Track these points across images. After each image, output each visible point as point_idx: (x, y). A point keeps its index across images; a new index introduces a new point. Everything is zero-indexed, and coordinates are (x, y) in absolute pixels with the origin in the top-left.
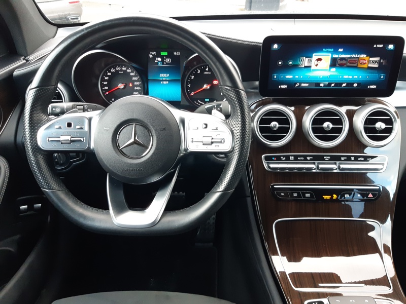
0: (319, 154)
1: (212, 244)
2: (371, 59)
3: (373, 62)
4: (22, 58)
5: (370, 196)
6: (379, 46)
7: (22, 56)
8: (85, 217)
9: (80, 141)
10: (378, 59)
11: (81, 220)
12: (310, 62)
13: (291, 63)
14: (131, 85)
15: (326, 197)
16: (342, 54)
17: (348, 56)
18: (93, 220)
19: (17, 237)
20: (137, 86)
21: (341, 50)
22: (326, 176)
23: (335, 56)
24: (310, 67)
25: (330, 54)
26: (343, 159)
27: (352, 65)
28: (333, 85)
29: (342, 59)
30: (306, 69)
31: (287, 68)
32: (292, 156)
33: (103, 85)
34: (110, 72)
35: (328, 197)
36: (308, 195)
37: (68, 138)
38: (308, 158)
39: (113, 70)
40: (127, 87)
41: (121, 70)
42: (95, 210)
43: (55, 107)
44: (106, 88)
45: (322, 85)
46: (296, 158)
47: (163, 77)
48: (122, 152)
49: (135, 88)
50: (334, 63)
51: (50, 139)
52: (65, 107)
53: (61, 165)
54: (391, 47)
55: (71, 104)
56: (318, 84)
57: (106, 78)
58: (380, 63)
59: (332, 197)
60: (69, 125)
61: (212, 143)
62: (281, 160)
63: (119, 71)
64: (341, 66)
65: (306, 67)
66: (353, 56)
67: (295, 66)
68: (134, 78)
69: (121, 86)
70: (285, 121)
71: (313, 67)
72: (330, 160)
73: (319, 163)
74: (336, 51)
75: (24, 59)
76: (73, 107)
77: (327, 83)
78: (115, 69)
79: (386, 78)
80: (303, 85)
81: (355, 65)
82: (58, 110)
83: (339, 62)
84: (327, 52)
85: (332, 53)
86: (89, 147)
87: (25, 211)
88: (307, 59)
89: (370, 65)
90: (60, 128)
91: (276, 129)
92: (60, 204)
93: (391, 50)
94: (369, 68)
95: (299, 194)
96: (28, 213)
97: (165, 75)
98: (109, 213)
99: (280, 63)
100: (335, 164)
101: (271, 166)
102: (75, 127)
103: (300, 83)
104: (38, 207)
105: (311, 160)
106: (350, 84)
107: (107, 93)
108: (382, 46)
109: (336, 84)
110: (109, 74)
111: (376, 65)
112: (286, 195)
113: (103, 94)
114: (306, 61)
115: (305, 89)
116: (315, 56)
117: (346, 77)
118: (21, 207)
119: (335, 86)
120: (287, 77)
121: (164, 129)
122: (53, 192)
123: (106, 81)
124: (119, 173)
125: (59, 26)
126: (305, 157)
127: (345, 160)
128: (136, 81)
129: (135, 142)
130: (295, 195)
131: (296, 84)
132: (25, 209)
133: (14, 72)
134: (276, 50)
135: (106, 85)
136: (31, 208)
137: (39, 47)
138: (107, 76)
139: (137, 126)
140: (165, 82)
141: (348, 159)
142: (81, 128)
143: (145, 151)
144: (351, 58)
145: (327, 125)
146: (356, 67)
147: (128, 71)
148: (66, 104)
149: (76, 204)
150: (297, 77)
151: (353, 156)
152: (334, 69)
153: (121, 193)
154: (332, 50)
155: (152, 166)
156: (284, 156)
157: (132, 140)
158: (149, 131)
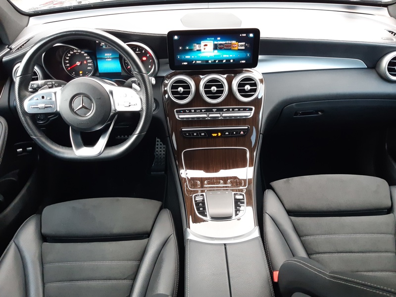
0: (209, 108)
1: (164, 172)
2: (239, 44)
3: (241, 45)
4: (6, 47)
5: (242, 133)
6: (243, 35)
7: (6, 45)
8: (58, 152)
9: (51, 107)
10: (244, 43)
11: (56, 154)
12: (200, 47)
13: (187, 48)
14: (85, 62)
15: (214, 135)
16: (220, 41)
17: (224, 42)
18: (63, 153)
19: (17, 171)
20: (90, 63)
21: (219, 39)
22: (215, 122)
23: (216, 43)
24: (200, 50)
25: (212, 42)
26: (224, 110)
27: (228, 48)
28: (217, 61)
29: (220, 44)
30: (198, 52)
31: (186, 51)
32: (193, 109)
33: (65, 64)
34: (69, 53)
35: (215, 135)
36: (203, 134)
37: (43, 105)
38: (203, 111)
39: (72, 53)
40: (83, 64)
41: (77, 52)
42: (64, 148)
43: (33, 84)
44: (68, 65)
45: (210, 62)
46: (195, 111)
47: (107, 56)
48: (75, 113)
49: (89, 64)
50: (216, 47)
51: (32, 107)
52: (40, 84)
53: (42, 120)
54: (251, 35)
55: (43, 81)
56: (207, 61)
57: (67, 58)
58: (246, 47)
59: (218, 134)
60: (43, 97)
61: (130, 106)
62: (186, 112)
63: (75, 53)
64: (221, 49)
65: (197, 50)
66: (227, 42)
67: (191, 50)
68: (87, 58)
69: (78, 63)
70: (187, 87)
71: (203, 50)
72: (216, 111)
73: (209, 114)
74: (216, 39)
75: (8, 48)
76: (45, 84)
77: (213, 60)
78: (73, 51)
79: (250, 55)
80: (197, 62)
81: (230, 48)
82: (35, 86)
83: (219, 46)
84: (210, 40)
85: (214, 41)
86: (57, 111)
87: (21, 152)
88: (198, 45)
89: (239, 48)
90: (38, 99)
91: (181, 92)
92: (42, 145)
93: (251, 38)
94: (239, 50)
95: (197, 134)
96: (23, 154)
97: (108, 55)
98: (72, 149)
99: (181, 48)
100: (220, 113)
101: (180, 116)
102: (46, 98)
103: (196, 61)
104: (30, 150)
105: (204, 112)
106: (228, 61)
107: (69, 68)
108: (245, 35)
109: (219, 61)
110: (69, 55)
111: (243, 48)
112: (190, 135)
113: (67, 69)
114: (197, 47)
115: (199, 65)
116: (203, 43)
117: (225, 56)
118: (18, 150)
119: (218, 62)
120: (186, 57)
121: (100, 98)
122: (38, 138)
123: (67, 60)
124: (76, 126)
125: (30, 15)
126: (201, 110)
127: (226, 111)
128: (88, 59)
129: (83, 107)
130: (195, 134)
131: (193, 61)
132: (20, 151)
133: (2, 58)
134: (176, 40)
135: (68, 63)
136: (24, 150)
137: (18, 36)
138: (68, 56)
139: (84, 98)
140: (109, 60)
141: (228, 110)
142: (51, 99)
143: (89, 112)
144: (226, 43)
145: (214, 89)
146: (230, 49)
147: (82, 52)
148: (40, 82)
149: (52, 144)
150: (193, 57)
151: (231, 108)
152: (216, 51)
153: (79, 138)
154: (213, 39)
155: (94, 121)
156: (188, 110)
157: (81, 106)
158: (91, 100)
